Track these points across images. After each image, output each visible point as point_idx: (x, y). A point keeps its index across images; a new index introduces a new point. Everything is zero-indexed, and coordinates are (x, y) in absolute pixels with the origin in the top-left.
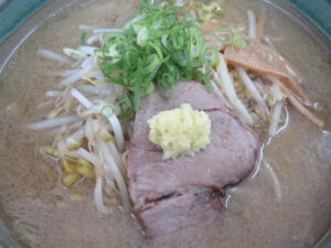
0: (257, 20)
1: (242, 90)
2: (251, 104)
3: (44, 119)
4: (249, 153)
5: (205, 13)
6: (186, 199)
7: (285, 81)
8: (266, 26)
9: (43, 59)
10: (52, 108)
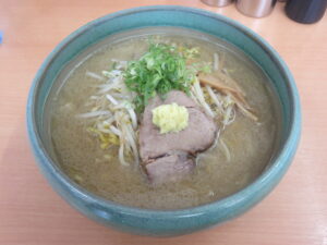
0: (220, 59)
1: (208, 99)
2: (213, 106)
4: (211, 133)
5: (188, 54)
6: (173, 159)
7: (234, 94)
8: (226, 62)
9: (89, 78)
10: (94, 106)
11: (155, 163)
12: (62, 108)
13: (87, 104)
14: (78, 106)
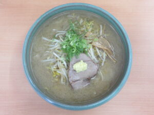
3: (46, 59)
5: (88, 26)
6: (81, 81)
7: (107, 50)
8: (105, 30)
11: (75, 83)
12: (34, 57)
13: (45, 55)
14: (41, 56)
